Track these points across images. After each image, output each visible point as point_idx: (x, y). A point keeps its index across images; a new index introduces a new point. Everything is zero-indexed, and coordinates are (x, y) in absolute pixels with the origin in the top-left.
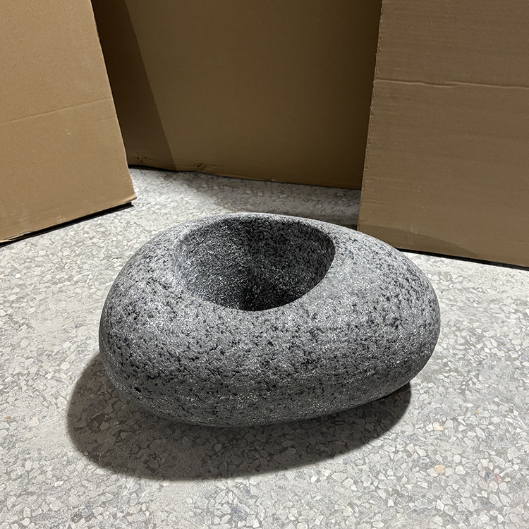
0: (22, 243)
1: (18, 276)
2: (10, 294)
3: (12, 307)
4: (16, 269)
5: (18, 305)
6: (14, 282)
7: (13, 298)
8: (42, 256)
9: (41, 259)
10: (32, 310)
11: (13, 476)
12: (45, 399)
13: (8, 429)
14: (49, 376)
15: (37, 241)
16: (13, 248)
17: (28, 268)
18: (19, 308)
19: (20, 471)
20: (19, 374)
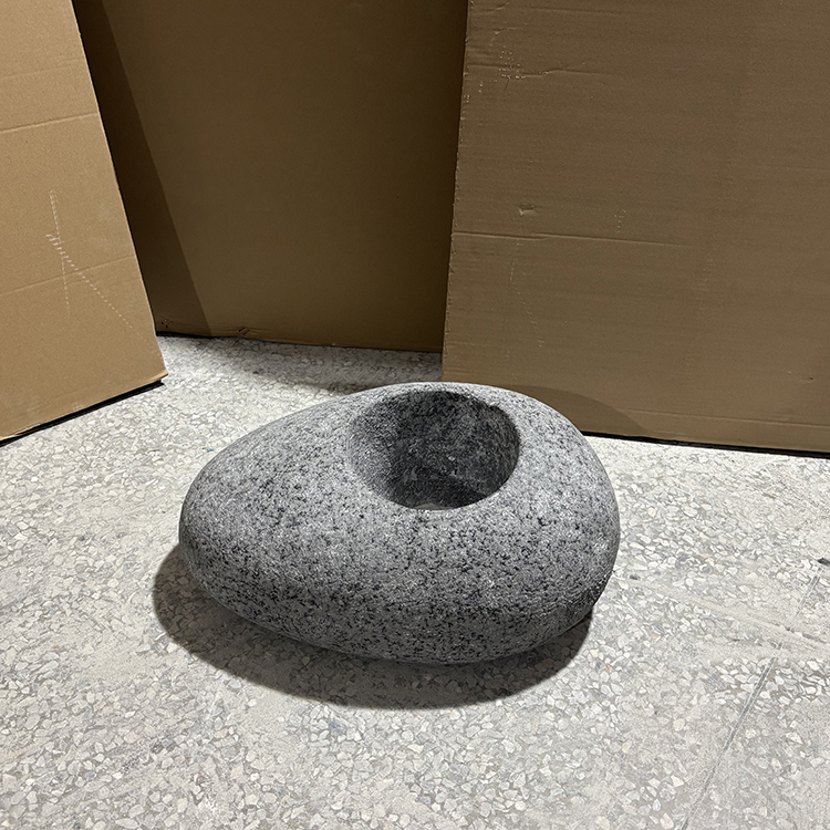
0: (31, 438)
1: (34, 479)
2: (29, 502)
3: (34, 518)
4: (30, 471)
5: (40, 515)
6: (31, 486)
7: (33, 506)
8: (60, 453)
9: (59, 457)
10: (60, 520)
11: (75, 710)
12: (96, 623)
13: (57, 660)
14: (96, 596)
15: (50, 434)
16: (21, 445)
17: (46, 469)
18: (44, 519)
19: (82, 705)
20: (58, 597)
